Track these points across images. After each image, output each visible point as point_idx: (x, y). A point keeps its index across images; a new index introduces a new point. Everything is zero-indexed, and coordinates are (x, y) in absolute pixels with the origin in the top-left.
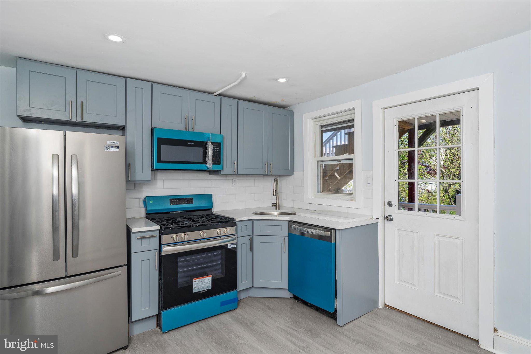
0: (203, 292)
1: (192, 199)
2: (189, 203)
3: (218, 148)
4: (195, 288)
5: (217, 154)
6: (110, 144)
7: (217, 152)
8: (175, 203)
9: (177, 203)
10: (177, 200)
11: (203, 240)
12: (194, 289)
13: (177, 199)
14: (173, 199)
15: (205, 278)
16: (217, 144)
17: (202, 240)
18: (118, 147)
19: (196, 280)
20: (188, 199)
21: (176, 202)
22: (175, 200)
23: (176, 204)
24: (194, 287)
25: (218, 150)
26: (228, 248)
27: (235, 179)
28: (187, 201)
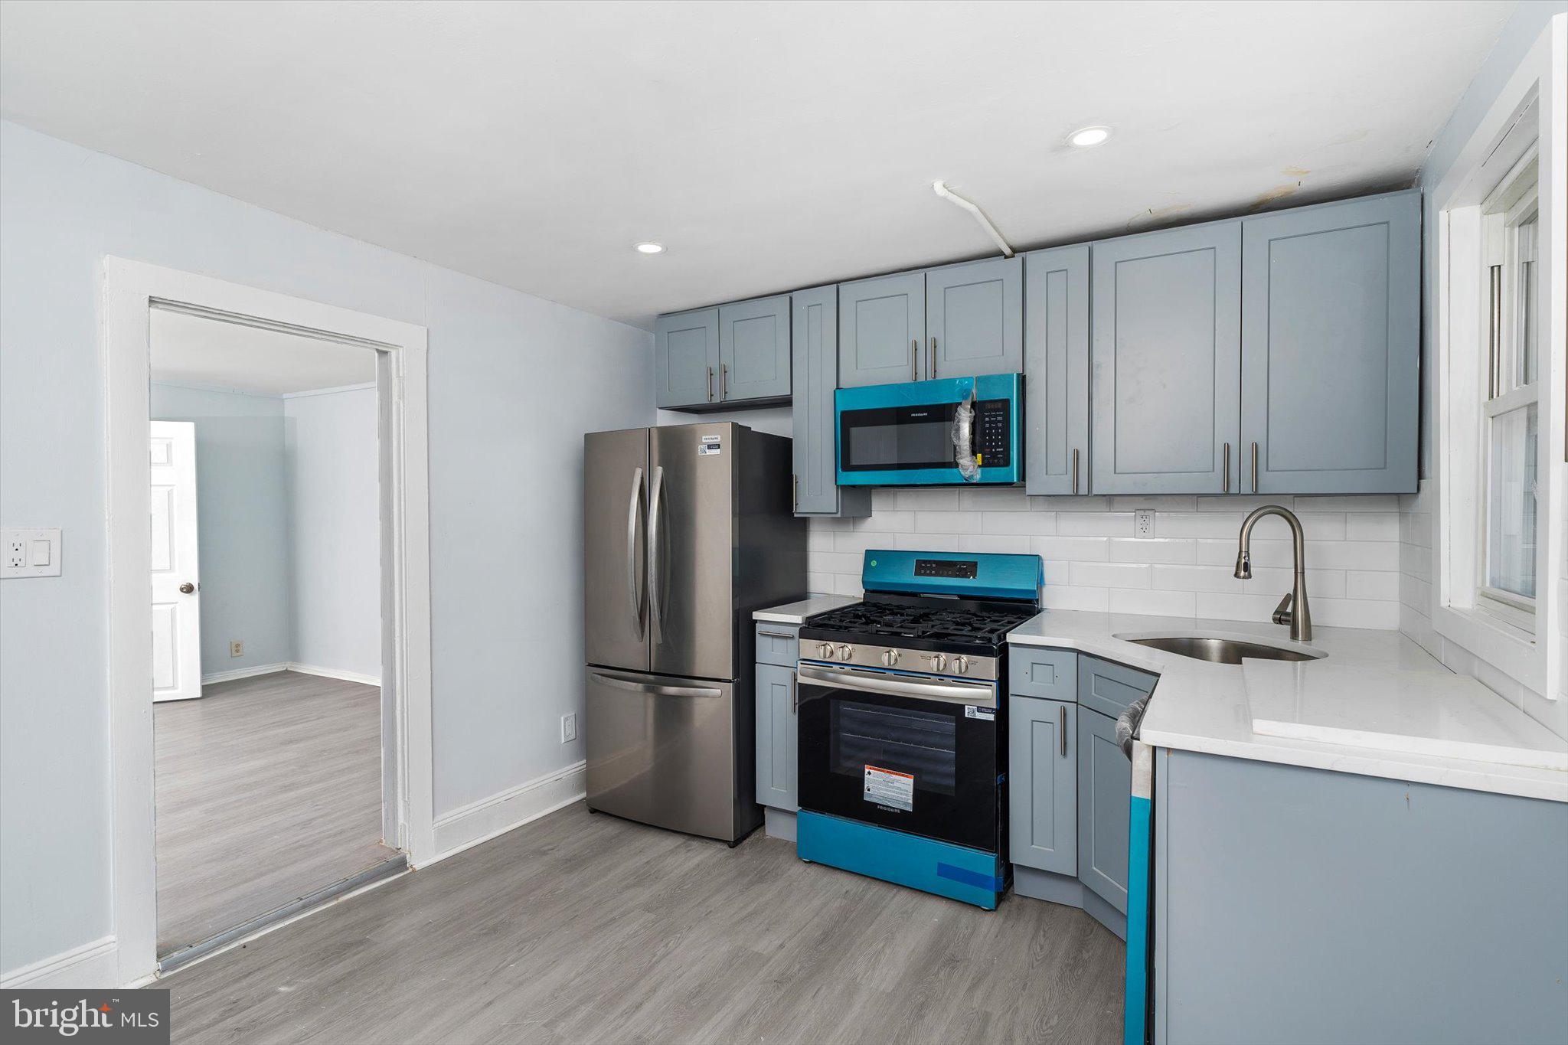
0: (889, 809)
1: (975, 564)
2: (965, 576)
3: (999, 415)
4: (869, 790)
5: (998, 434)
6: (707, 441)
7: (997, 428)
8: (928, 572)
9: (933, 572)
10: (934, 565)
11: (891, 673)
12: (866, 791)
13: (935, 562)
14: (925, 562)
15: (894, 776)
16: (1000, 405)
17: (888, 673)
18: (718, 446)
19: (871, 771)
20: (964, 563)
21: (931, 568)
22: (930, 564)
23: (930, 575)
24: (866, 786)
25: (999, 422)
26: (966, 716)
27: (1145, 510)
28: (960, 568)
